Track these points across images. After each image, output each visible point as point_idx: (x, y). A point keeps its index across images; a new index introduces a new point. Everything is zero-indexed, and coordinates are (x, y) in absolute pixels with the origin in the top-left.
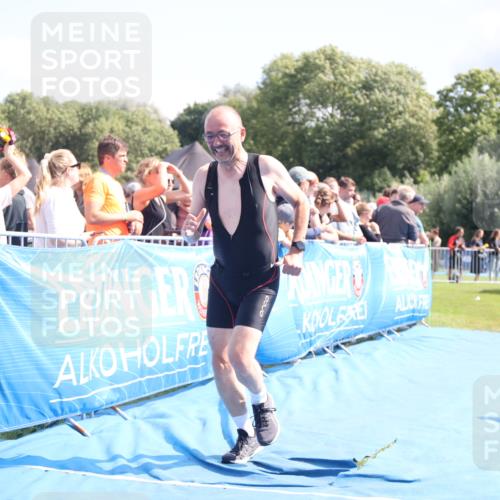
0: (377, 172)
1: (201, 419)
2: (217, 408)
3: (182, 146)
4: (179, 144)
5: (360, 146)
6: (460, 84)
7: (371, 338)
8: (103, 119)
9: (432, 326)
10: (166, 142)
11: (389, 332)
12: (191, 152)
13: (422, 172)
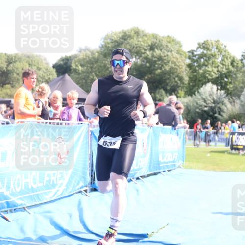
0: (157, 91)
1: (69, 214)
2: (77, 208)
3: (58, 77)
4: (56, 76)
5: (149, 78)
6: (200, 47)
7: (155, 174)
8: (18, 63)
9: (186, 168)
10: (50, 75)
11: (164, 171)
12: (63, 80)
13: (180, 91)
